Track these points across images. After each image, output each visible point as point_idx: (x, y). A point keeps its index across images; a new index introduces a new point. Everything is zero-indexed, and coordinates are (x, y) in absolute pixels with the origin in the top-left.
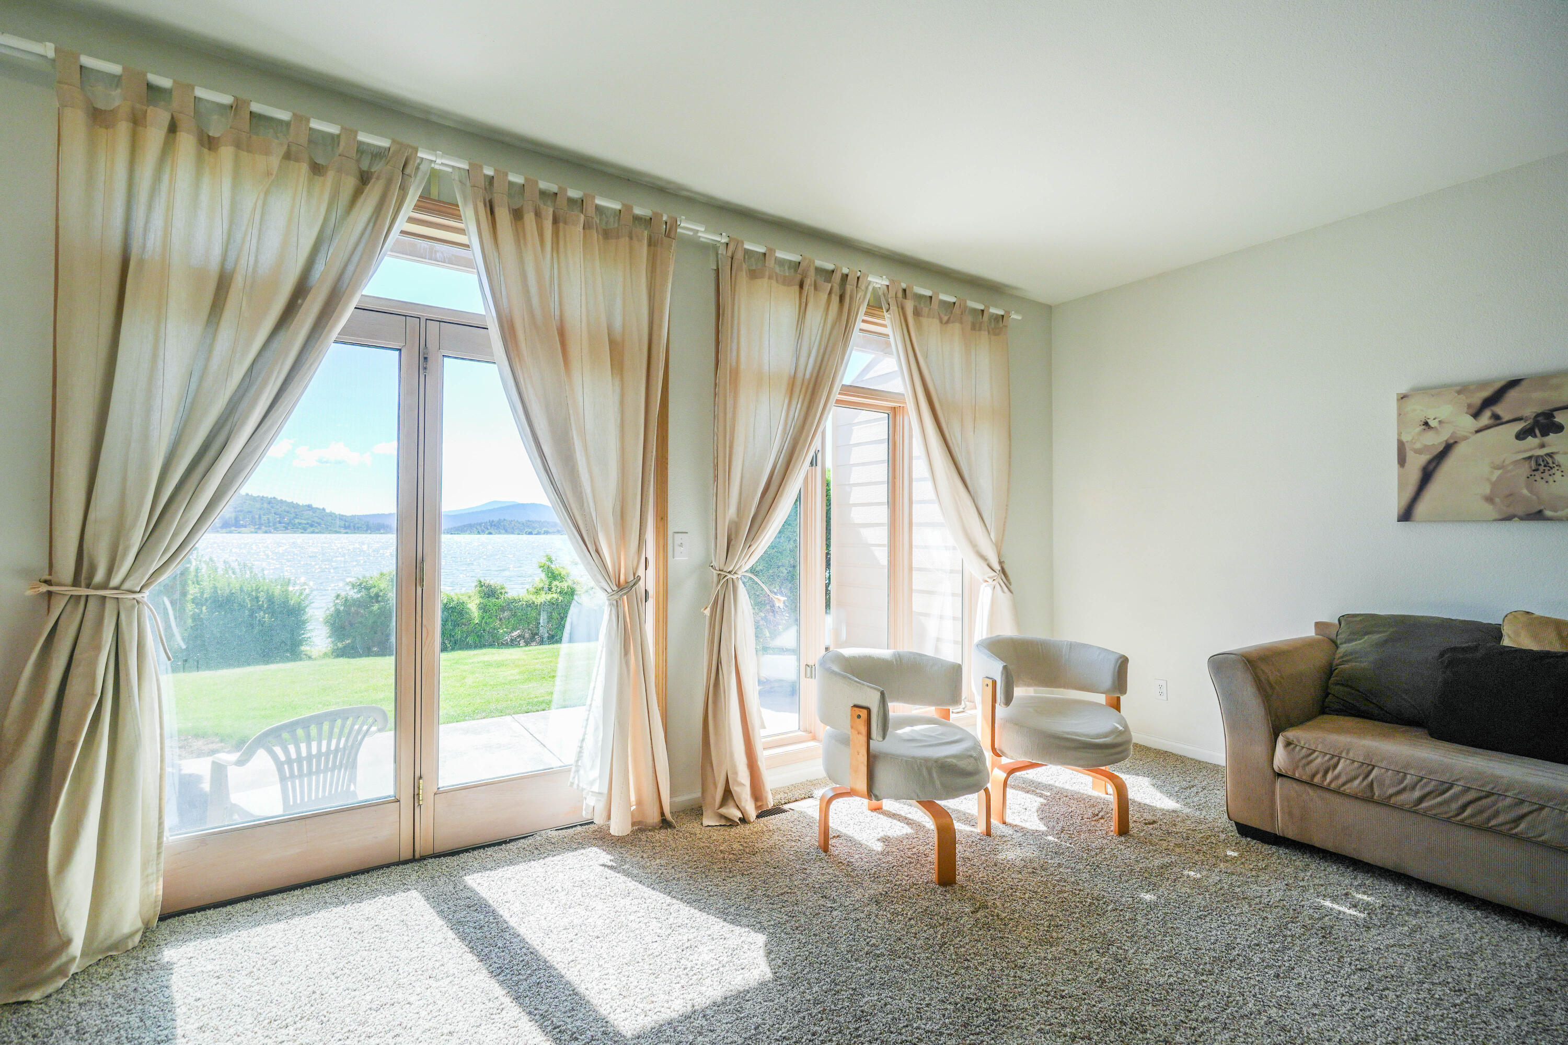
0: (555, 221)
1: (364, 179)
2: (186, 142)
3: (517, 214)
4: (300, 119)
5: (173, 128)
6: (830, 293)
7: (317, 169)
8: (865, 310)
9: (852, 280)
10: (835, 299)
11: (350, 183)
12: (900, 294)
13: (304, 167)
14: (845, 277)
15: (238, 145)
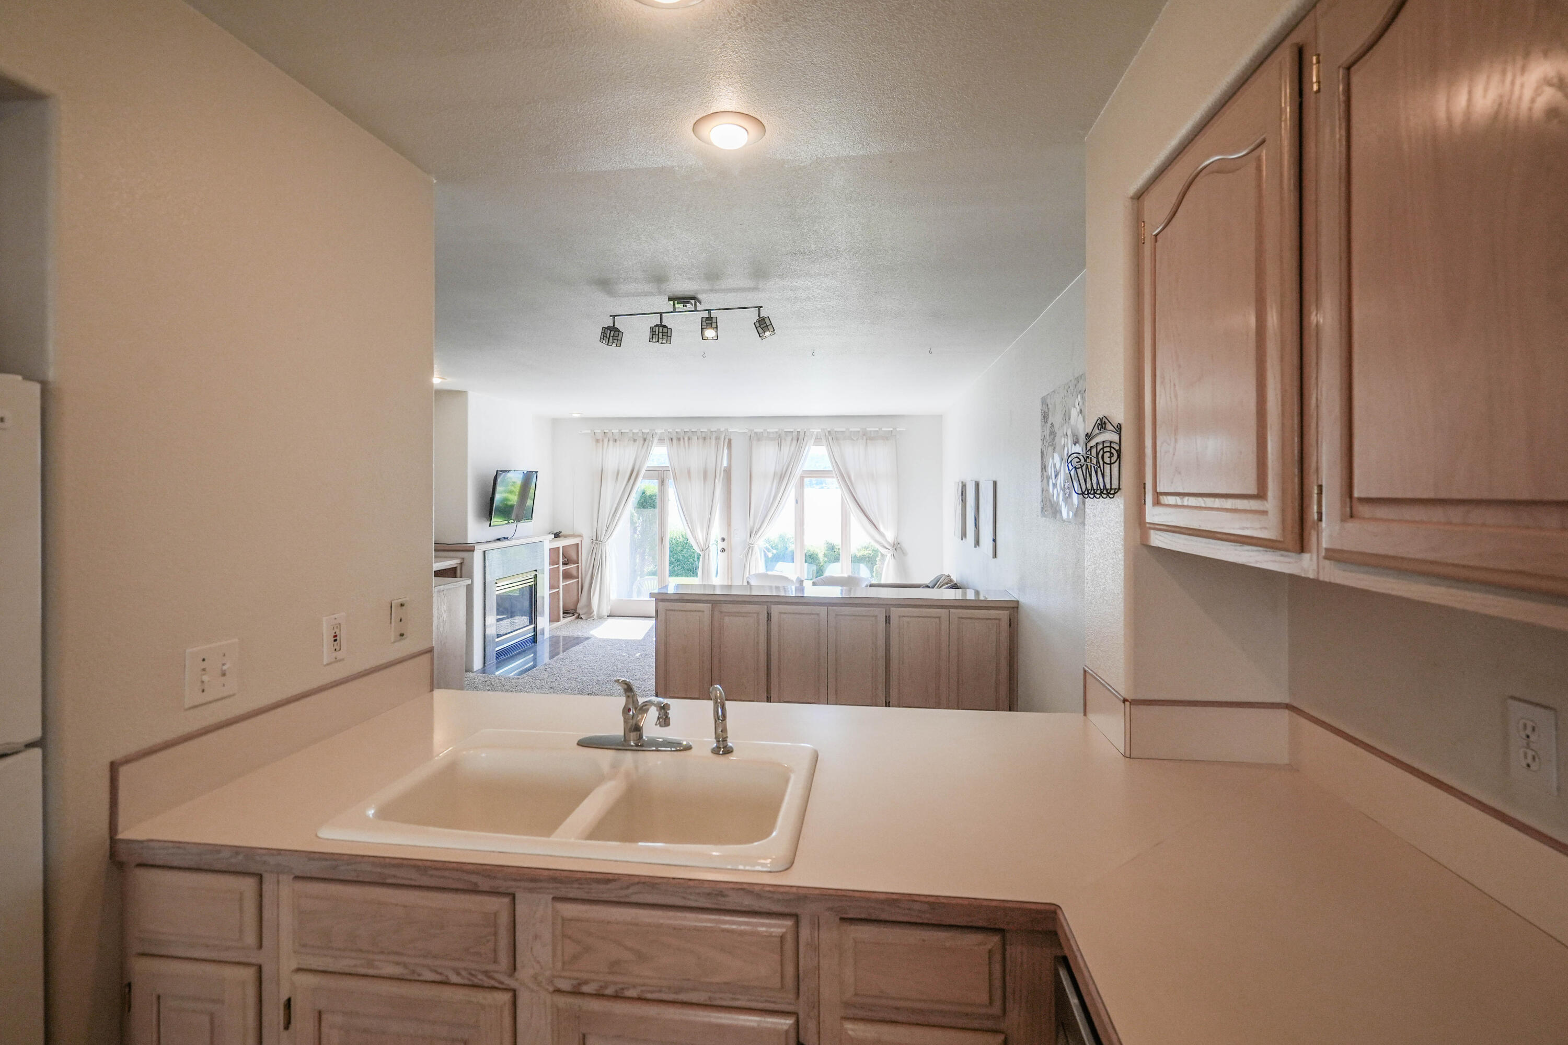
0: (689, 439)
1: (645, 440)
2: (611, 442)
3: (679, 439)
4: (631, 430)
5: (609, 441)
6: (792, 440)
7: (635, 440)
8: (812, 443)
9: (802, 434)
10: (795, 442)
11: (642, 442)
12: (827, 434)
13: (632, 442)
14: (798, 432)
15: (620, 441)
